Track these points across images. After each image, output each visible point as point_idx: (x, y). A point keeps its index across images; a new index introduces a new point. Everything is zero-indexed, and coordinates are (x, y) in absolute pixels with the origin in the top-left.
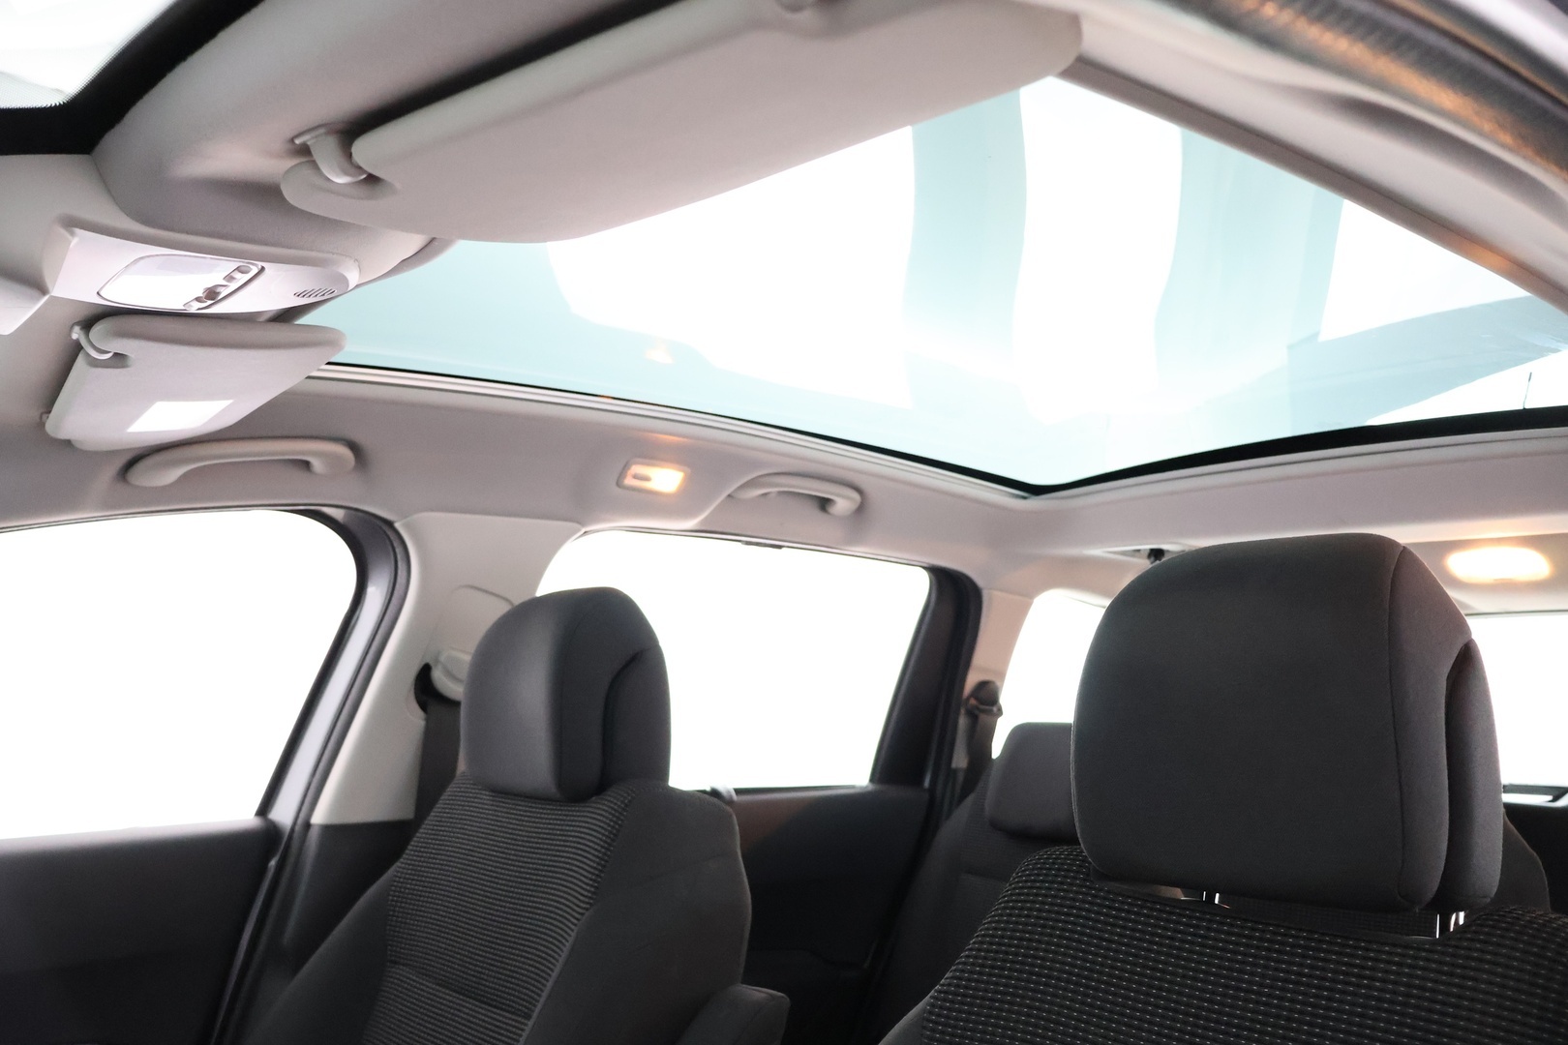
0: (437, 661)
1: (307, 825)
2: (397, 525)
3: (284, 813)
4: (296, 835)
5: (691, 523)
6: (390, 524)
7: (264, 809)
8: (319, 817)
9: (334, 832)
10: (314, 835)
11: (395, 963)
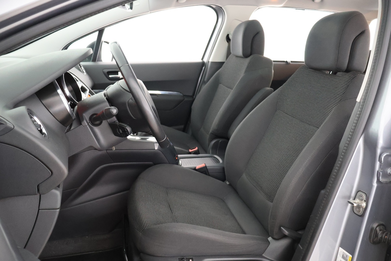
0: (230, 34)
1: (209, 62)
2: (222, 8)
3: (205, 60)
4: (207, 63)
5: (282, 5)
6: (221, 8)
7: (202, 59)
8: (211, 60)
9: (213, 63)
10: (210, 63)
11: (220, 84)
